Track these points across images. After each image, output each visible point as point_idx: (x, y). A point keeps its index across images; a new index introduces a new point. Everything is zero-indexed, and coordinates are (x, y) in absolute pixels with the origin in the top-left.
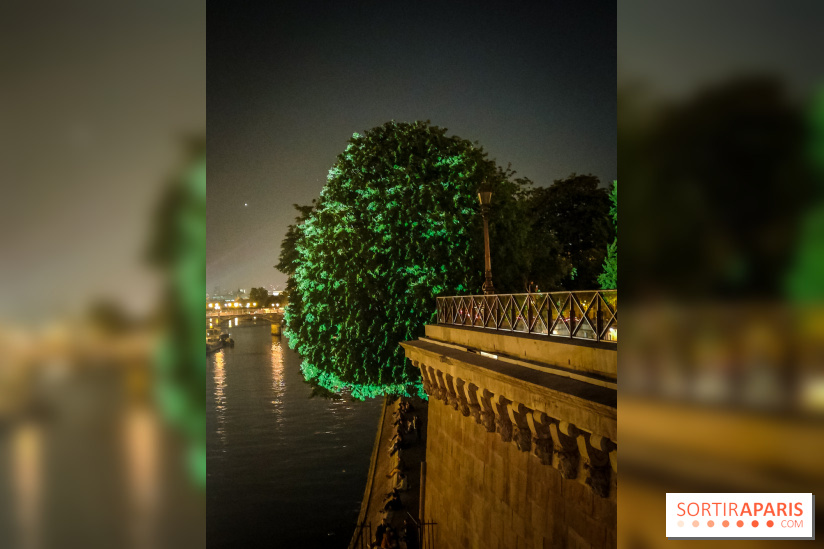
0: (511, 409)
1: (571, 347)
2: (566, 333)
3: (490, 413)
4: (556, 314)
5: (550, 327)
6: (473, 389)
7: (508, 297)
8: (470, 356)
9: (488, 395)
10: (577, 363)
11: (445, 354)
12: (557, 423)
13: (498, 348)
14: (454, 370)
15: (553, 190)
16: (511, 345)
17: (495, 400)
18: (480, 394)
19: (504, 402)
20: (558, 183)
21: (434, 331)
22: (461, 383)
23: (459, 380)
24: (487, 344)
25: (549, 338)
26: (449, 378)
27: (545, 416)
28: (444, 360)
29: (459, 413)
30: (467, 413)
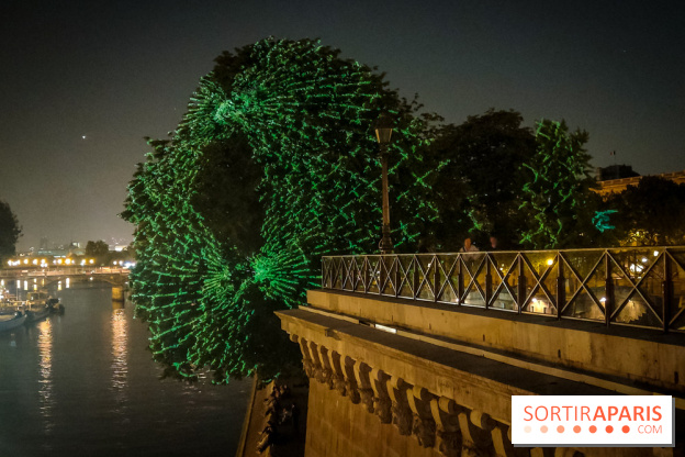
0: (411, 395)
1: (487, 320)
2: (480, 303)
3: (385, 400)
4: (468, 280)
5: (461, 294)
6: (365, 369)
7: (411, 258)
8: (363, 329)
9: (384, 377)
10: (493, 339)
11: (332, 326)
12: (468, 412)
13: (396, 319)
14: (342, 346)
15: (467, 128)
16: (413, 316)
17: (392, 384)
18: (373, 376)
19: (403, 386)
20: (473, 119)
21: (318, 299)
22: (350, 363)
23: (348, 359)
24: (385, 316)
25: (459, 308)
26: (336, 356)
27: (453, 404)
28: (330, 333)
29: (347, 400)
30: (356, 400)
